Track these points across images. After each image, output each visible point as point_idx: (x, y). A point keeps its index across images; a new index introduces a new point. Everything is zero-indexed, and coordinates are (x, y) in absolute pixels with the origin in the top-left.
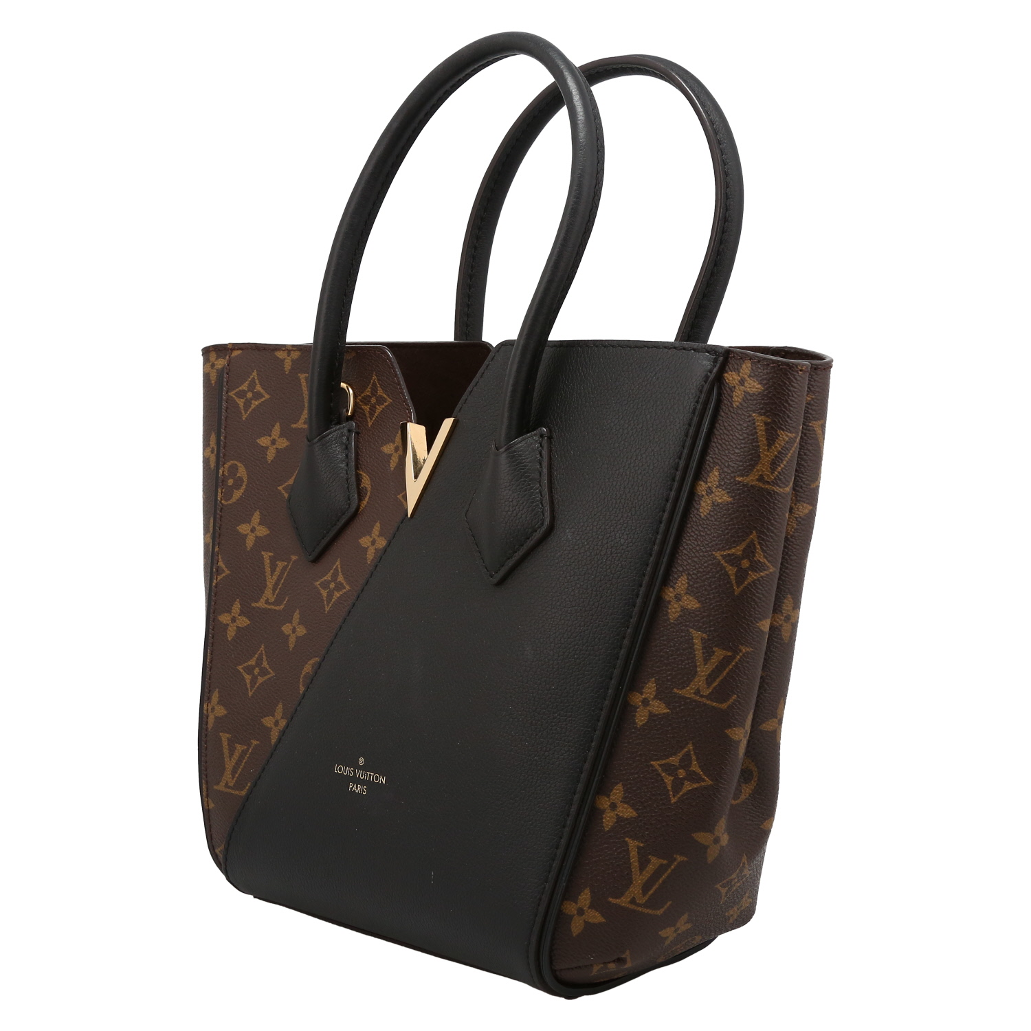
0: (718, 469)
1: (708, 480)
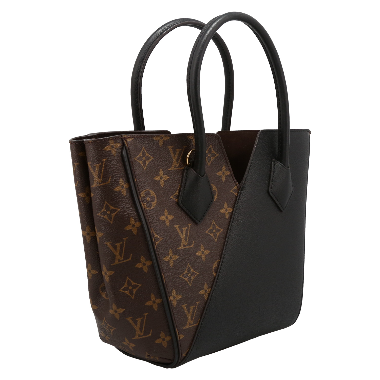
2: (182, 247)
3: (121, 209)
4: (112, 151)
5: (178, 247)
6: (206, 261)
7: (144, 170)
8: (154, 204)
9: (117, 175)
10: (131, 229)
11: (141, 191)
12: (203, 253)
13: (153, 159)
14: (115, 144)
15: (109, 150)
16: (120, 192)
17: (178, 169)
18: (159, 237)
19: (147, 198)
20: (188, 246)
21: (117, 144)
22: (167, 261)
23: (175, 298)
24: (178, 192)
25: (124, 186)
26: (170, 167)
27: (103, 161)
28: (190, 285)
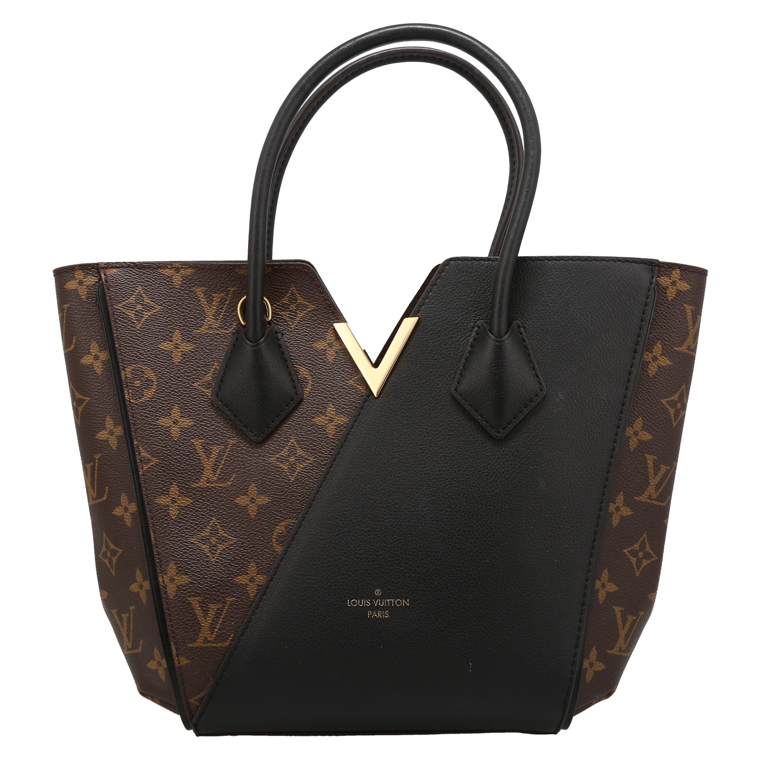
0: (661, 343)
1: (653, 351)
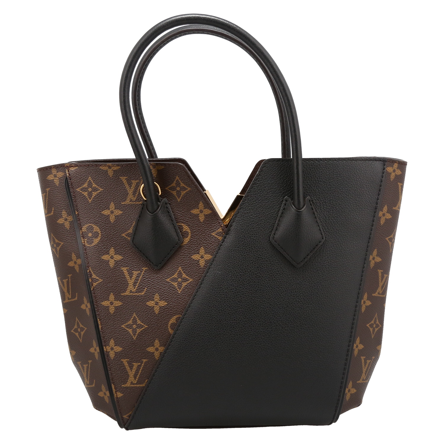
2: (127, 293)
3: (64, 244)
4: (55, 180)
5: (123, 292)
6: (159, 314)
7: (89, 202)
8: (96, 241)
9: (59, 206)
10: (74, 266)
11: (83, 225)
12: (157, 303)
13: (102, 191)
14: (57, 174)
15: (52, 180)
16: (63, 225)
17: (134, 203)
18: (97, 278)
19: (88, 234)
20: (136, 293)
21: (60, 173)
22: (105, 306)
23: (113, 349)
24: (132, 229)
25: (67, 219)
26: (124, 201)
27: (47, 191)
28: (135, 338)
